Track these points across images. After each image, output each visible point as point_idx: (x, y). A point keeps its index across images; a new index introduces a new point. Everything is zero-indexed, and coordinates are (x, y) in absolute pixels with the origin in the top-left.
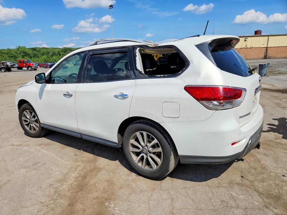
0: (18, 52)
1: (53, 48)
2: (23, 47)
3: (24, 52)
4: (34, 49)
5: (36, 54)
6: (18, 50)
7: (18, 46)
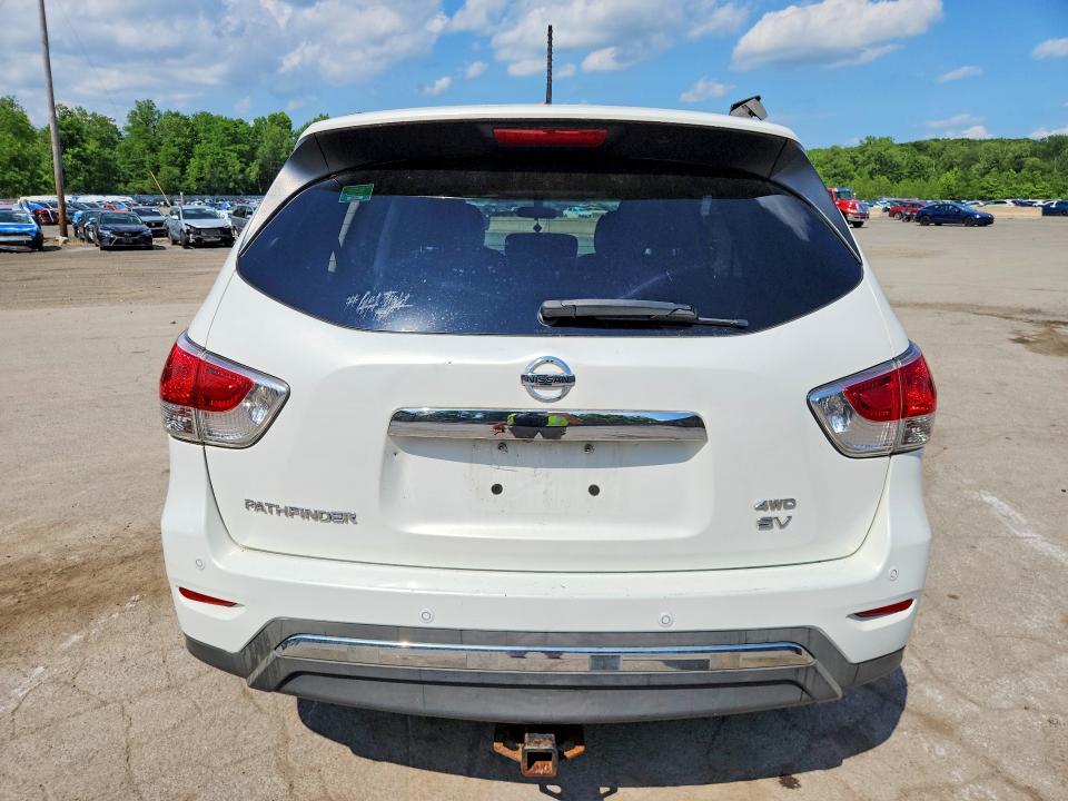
0: (861, 158)
1: (1001, 141)
2: (881, 140)
3: (880, 160)
4: (919, 147)
5: (922, 167)
6: (862, 152)
7: (867, 138)
